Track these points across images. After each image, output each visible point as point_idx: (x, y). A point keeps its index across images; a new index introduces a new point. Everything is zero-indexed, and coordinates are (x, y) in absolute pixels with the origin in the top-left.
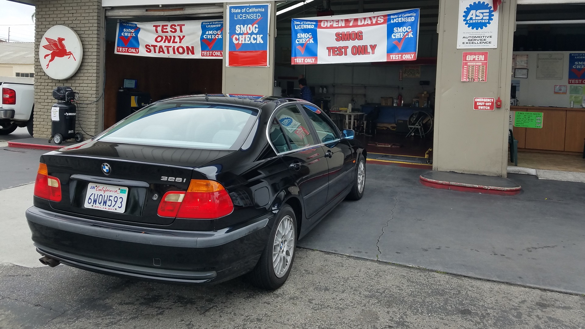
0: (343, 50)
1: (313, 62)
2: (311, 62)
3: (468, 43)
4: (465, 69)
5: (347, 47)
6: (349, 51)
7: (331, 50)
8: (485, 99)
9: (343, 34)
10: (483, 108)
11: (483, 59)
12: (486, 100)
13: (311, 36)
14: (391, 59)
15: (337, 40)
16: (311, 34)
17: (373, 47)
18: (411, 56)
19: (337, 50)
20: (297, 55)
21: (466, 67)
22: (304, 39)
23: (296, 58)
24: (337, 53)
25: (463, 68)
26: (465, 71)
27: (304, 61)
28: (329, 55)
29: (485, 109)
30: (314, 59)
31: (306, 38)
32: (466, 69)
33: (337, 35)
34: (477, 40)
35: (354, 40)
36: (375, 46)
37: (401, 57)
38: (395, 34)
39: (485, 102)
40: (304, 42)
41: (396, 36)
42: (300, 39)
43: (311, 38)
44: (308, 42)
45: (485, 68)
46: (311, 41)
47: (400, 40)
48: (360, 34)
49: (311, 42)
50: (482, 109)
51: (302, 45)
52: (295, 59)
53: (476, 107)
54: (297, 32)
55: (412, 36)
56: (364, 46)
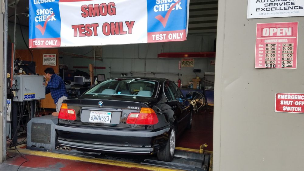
0: (92, 29)
1: (56, 44)
2: (53, 44)
3: (265, 9)
4: (260, 49)
5: (97, 25)
6: (100, 29)
7: (78, 29)
8: (294, 95)
9: (91, 8)
10: (291, 110)
11: (289, 33)
12: (295, 97)
13: (52, 12)
14: (154, 39)
15: (84, 16)
16: (52, 10)
17: (130, 24)
18: (179, 36)
19: (84, 28)
20: (36, 35)
21: (262, 46)
22: (44, 16)
23: (35, 40)
24: (84, 33)
25: (258, 47)
26: (260, 52)
27: (44, 43)
28: (75, 36)
29: (294, 111)
30: (57, 41)
31: (47, 15)
32: (262, 49)
33: (83, 9)
34: (279, 4)
35: (104, 15)
36: (133, 22)
37: (167, 37)
38: (158, 6)
39: (294, 101)
40: (44, 20)
41: (159, 9)
42: (40, 16)
43: (53, 15)
44: (49, 20)
45: (293, 48)
46: (53, 18)
47: (164, 14)
48: (112, 7)
49: (52, 20)
50: (288, 111)
51: (42, 23)
52: (34, 42)
53: (279, 107)
54: (35, 8)
55: (181, 8)
56: (119, 23)
